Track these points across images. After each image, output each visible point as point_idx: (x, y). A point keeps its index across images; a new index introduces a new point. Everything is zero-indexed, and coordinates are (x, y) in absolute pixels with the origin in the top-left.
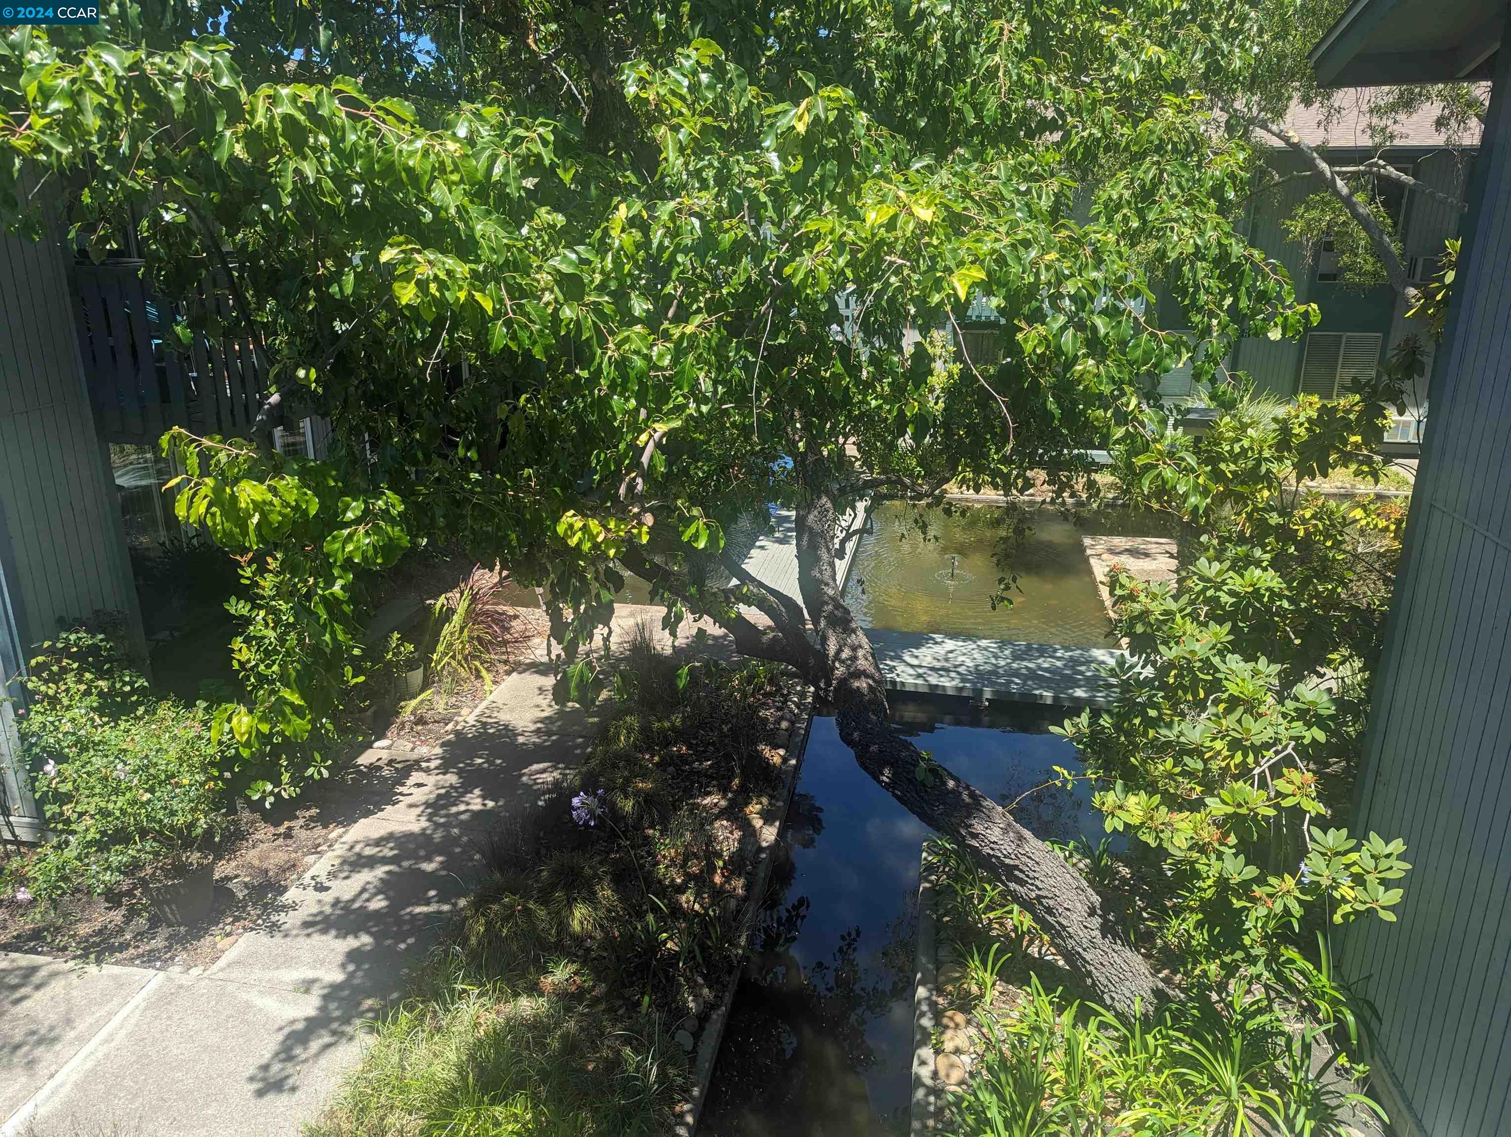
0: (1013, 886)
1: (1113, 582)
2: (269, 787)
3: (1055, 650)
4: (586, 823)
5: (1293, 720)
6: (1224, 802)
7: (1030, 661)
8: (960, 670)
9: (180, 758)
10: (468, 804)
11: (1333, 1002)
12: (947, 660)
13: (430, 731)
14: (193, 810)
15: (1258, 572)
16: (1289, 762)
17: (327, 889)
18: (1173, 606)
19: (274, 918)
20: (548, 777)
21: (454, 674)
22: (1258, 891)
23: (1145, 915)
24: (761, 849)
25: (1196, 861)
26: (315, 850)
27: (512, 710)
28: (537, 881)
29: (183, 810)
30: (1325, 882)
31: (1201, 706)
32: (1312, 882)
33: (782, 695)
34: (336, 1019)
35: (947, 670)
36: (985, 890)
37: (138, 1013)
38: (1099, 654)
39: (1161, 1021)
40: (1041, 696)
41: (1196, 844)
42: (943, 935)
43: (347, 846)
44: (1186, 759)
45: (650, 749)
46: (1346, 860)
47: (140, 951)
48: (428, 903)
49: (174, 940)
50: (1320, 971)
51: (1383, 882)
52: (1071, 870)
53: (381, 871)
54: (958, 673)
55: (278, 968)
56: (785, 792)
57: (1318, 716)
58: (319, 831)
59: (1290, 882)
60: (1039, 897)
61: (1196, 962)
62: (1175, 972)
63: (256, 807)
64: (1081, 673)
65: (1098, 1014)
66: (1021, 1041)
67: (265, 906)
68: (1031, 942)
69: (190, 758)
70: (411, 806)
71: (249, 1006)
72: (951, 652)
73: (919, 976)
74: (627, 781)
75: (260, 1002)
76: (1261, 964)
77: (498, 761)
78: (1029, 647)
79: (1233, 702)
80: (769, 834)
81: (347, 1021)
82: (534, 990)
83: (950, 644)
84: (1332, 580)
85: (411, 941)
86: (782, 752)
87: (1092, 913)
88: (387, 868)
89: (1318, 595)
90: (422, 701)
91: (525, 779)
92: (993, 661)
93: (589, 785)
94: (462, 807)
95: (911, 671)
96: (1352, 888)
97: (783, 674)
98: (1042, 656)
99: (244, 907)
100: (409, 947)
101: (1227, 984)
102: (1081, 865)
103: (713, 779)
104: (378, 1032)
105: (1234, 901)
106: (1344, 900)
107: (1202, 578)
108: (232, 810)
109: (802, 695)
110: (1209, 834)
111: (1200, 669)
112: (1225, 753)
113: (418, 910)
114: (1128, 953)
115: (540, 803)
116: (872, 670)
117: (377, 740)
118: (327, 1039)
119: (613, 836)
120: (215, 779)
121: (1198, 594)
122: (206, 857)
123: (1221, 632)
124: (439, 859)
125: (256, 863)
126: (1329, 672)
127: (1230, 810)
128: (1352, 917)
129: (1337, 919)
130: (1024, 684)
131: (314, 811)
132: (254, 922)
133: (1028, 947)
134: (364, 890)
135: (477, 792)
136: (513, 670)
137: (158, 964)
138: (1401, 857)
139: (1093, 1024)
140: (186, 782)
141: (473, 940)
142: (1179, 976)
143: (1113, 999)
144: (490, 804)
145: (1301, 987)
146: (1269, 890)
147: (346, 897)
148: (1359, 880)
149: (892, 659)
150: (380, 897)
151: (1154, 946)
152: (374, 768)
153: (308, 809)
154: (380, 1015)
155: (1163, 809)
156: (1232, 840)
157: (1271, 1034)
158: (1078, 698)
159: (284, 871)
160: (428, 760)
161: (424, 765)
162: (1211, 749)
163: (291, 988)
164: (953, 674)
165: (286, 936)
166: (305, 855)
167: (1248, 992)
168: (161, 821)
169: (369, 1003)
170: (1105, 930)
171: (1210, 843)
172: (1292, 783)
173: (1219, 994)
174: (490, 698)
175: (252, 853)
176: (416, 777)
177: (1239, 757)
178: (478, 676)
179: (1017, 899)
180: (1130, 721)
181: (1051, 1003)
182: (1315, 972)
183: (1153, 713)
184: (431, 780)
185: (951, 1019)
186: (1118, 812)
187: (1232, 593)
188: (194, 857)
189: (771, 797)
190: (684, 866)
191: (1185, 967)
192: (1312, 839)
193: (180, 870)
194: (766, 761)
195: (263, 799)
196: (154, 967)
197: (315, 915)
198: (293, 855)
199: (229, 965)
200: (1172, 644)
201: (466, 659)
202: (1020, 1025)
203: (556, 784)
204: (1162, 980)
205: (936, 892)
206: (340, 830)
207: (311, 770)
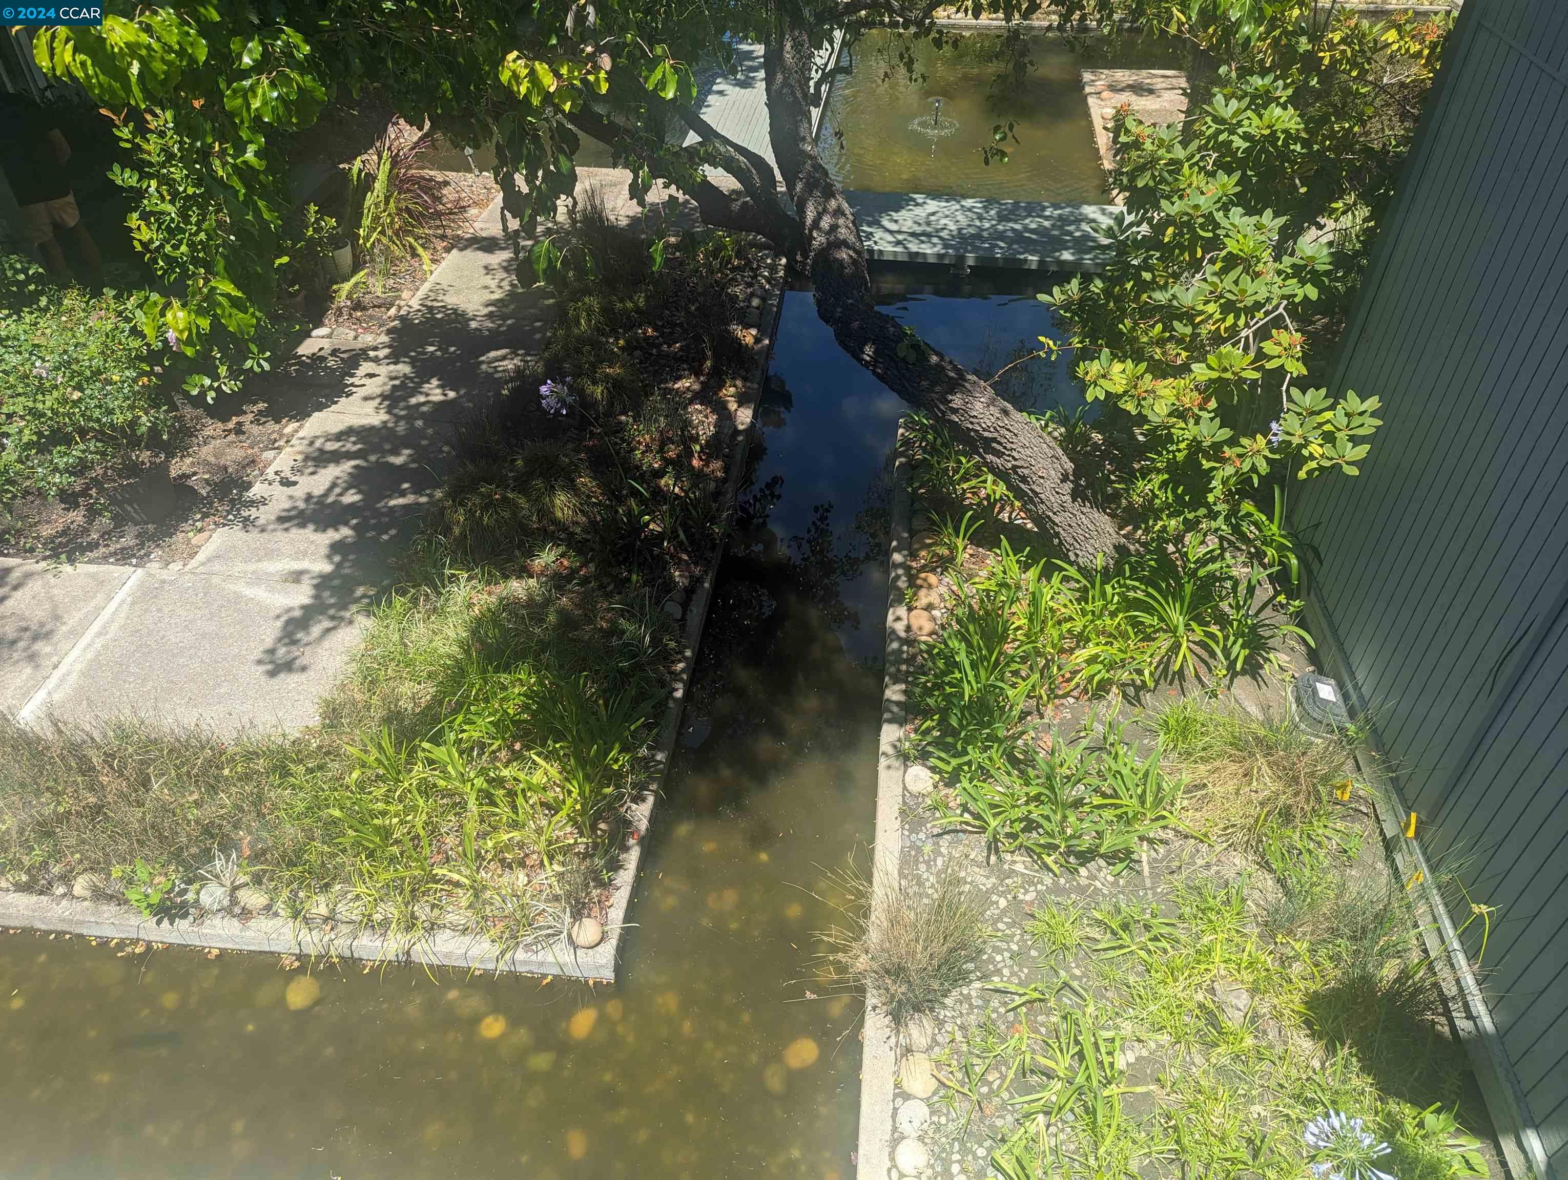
0: (989, 457)
1: (1119, 127)
2: (207, 382)
3: (1044, 209)
4: (558, 411)
5: (1288, 277)
6: (1210, 368)
7: (1016, 222)
8: (941, 234)
9: (103, 353)
10: (427, 395)
11: (1281, 548)
12: (928, 224)
13: (371, 317)
14: (132, 408)
15: (1278, 111)
16: (1278, 323)
17: (295, 483)
18: (1179, 153)
19: (245, 513)
20: (509, 365)
21: (386, 251)
22: (1228, 452)
23: (1113, 477)
24: (737, 432)
25: (1173, 426)
26: (272, 445)
27: (458, 292)
28: (511, 471)
29: (120, 407)
30: (1296, 441)
31: (1196, 266)
32: (1283, 441)
33: (752, 269)
34: (332, 606)
35: (929, 235)
36: (961, 462)
37: (126, 607)
38: (1090, 211)
39: (1120, 572)
40: (1026, 260)
41: (1177, 410)
42: (917, 506)
43: (306, 442)
44: (1176, 324)
45: (614, 332)
46: (1320, 419)
47: (112, 549)
48: (403, 494)
49: (144, 538)
50: (1272, 521)
51: (1352, 439)
52: (1048, 439)
53: (348, 466)
54: (941, 238)
55: (259, 560)
56: (758, 373)
57: (1314, 272)
58: (271, 426)
59: (1261, 440)
60: (1014, 468)
61: (1158, 518)
62: (1136, 528)
63: (199, 401)
64: (1070, 233)
65: (1062, 569)
66: (988, 596)
67: (232, 501)
68: (1002, 509)
69: (113, 352)
70: (366, 399)
71: (238, 596)
72: (933, 214)
73: (894, 543)
74: (594, 366)
75: (249, 592)
76: (1221, 519)
77: (452, 349)
78: (1016, 204)
79: (1231, 261)
80: (744, 416)
81: (345, 607)
82: (524, 572)
83: (932, 205)
84: (1351, 117)
85: (393, 532)
86: (754, 332)
87: (1065, 479)
88: (353, 463)
89: (1332, 135)
90: (356, 285)
91: (484, 367)
92: (978, 223)
93: (554, 372)
94: (422, 399)
95: (890, 238)
96: (1321, 446)
97: (753, 244)
98: (1029, 215)
99: (211, 504)
100: (392, 537)
101: (1184, 536)
102: (1056, 434)
103: (684, 361)
104: (374, 615)
105: (1204, 462)
106: (1312, 457)
107: (1216, 120)
108: (173, 407)
109: (773, 268)
110: (1191, 399)
111: (1202, 226)
112: (1217, 316)
113: (392, 503)
114: (1096, 515)
115: (505, 392)
116: (852, 239)
117: (315, 327)
118: (327, 624)
119: (584, 424)
120: (144, 374)
121: (1209, 139)
122: (157, 456)
123: (1228, 183)
124: (407, 452)
125: (212, 460)
126: (1330, 224)
127: (1215, 375)
128: (1317, 473)
129: (1302, 475)
130: (1009, 248)
131: (262, 406)
132: (225, 518)
133: (999, 513)
134: (334, 485)
135: (435, 382)
136: (453, 247)
137: (134, 561)
138: (1373, 414)
139: (1056, 579)
140: (116, 378)
141: (457, 531)
142: (1140, 532)
143: (1077, 555)
144: (452, 394)
145: (1252, 536)
146: (1239, 450)
147: (318, 491)
148: (1329, 438)
149: (870, 225)
150: (353, 491)
151: (1119, 507)
152: (317, 359)
153: (255, 403)
154: (376, 601)
155: (1149, 377)
156: (1213, 404)
157: (1221, 580)
158: (1065, 262)
159: (244, 467)
160: (375, 349)
161: (372, 354)
162: (1201, 313)
163: (277, 578)
164: (935, 240)
165: (263, 531)
166: (262, 450)
167: (1203, 542)
168: (98, 420)
169: (360, 591)
170: (1075, 495)
171: (1190, 409)
172: (1280, 344)
173: (1176, 546)
174: (432, 279)
175: (205, 449)
176: (366, 367)
177: (1230, 320)
178: (414, 255)
179: (993, 469)
180: (1122, 286)
181: (1018, 562)
182: (1267, 523)
183: (1147, 276)
184: (384, 370)
185: (925, 580)
186: (1101, 381)
187: (1246, 137)
188: (145, 456)
189: (745, 379)
190: (661, 450)
191: (1147, 523)
192: (1290, 399)
193: (133, 469)
194: (737, 341)
195: (203, 394)
196: (130, 564)
197: (288, 510)
198: (250, 451)
199: (209, 560)
200: (1175, 199)
201: (397, 235)
202: (987, 583)
203: (518, 370)
204: (1124, 536)
205: (912, 466)
206: (293, 426)
207: (249, 364)
